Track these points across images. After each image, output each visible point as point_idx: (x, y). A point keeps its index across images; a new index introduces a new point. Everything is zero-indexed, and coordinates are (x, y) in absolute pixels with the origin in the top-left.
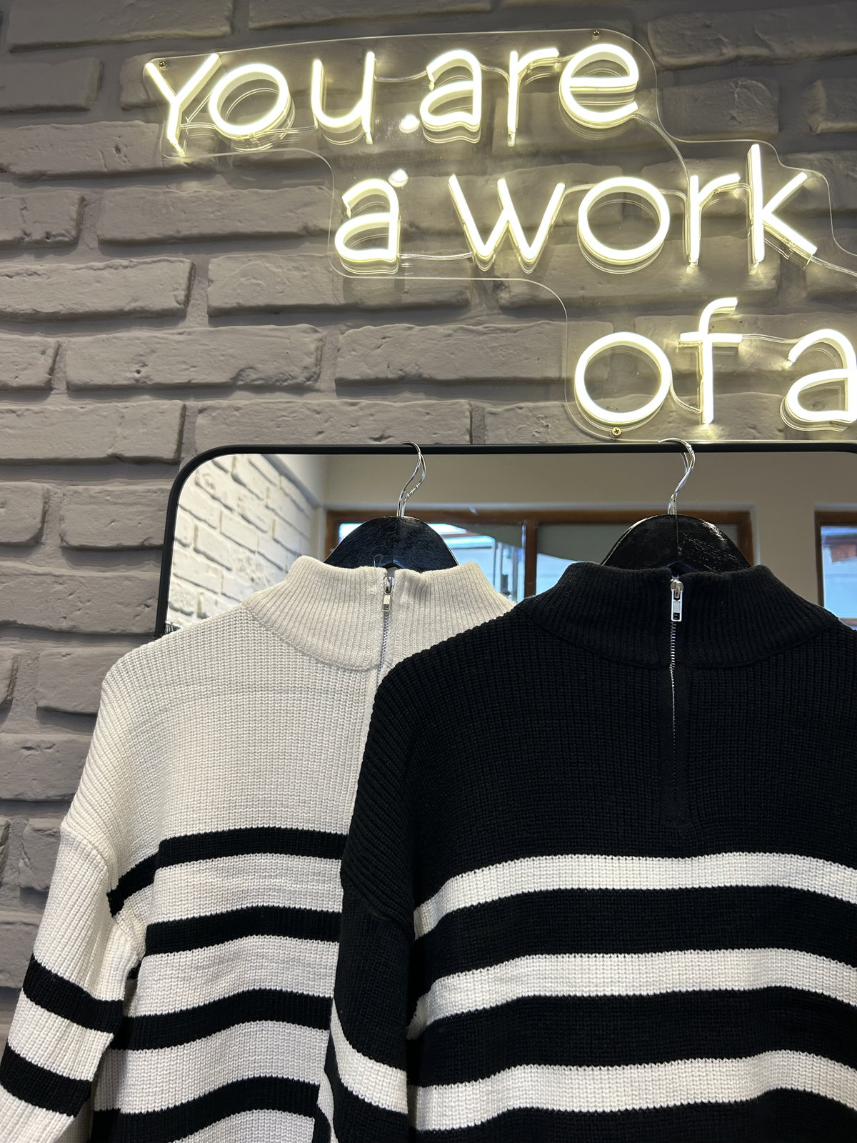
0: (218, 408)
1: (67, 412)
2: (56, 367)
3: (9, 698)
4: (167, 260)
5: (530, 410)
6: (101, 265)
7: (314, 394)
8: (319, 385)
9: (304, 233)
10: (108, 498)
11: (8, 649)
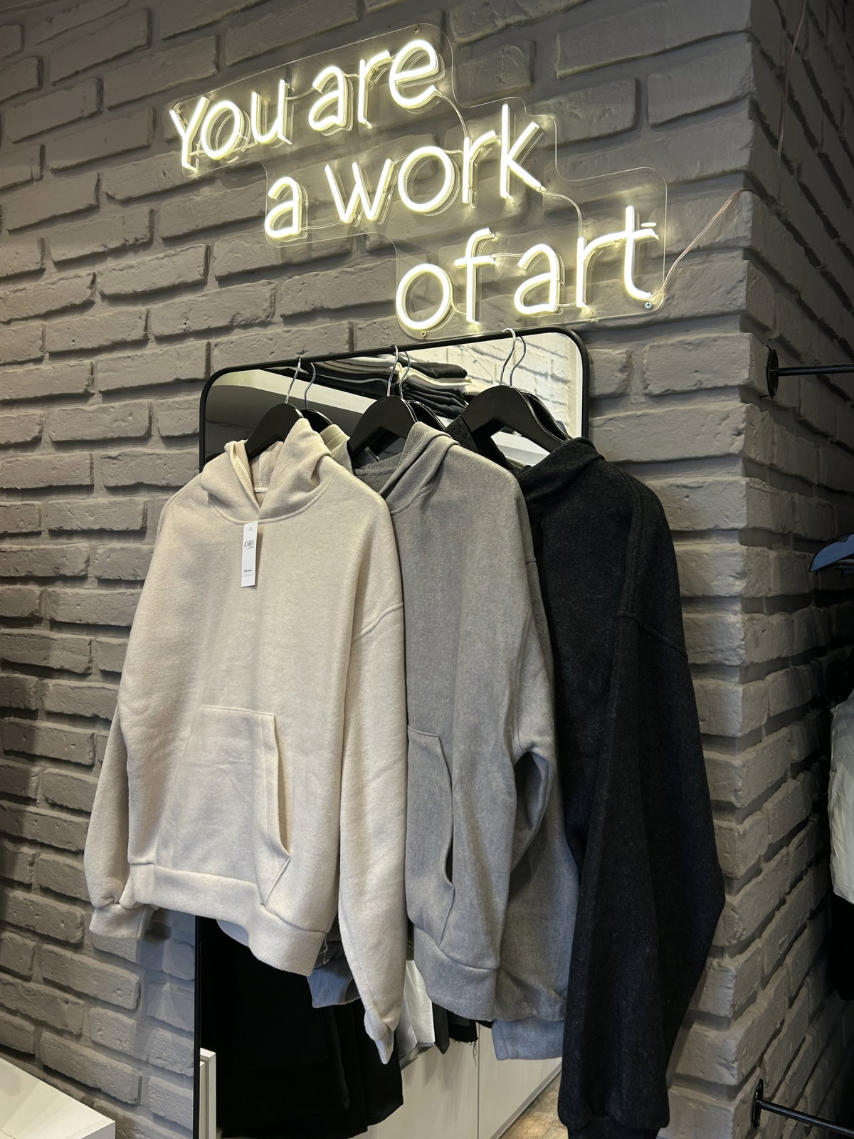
2: (148, 326)
4: (194, 247)
5: (380, 323)
6: (161, 255)
7: (272, 326)
8: (274, 320)
10: (177, 405)
11: (141, 499)
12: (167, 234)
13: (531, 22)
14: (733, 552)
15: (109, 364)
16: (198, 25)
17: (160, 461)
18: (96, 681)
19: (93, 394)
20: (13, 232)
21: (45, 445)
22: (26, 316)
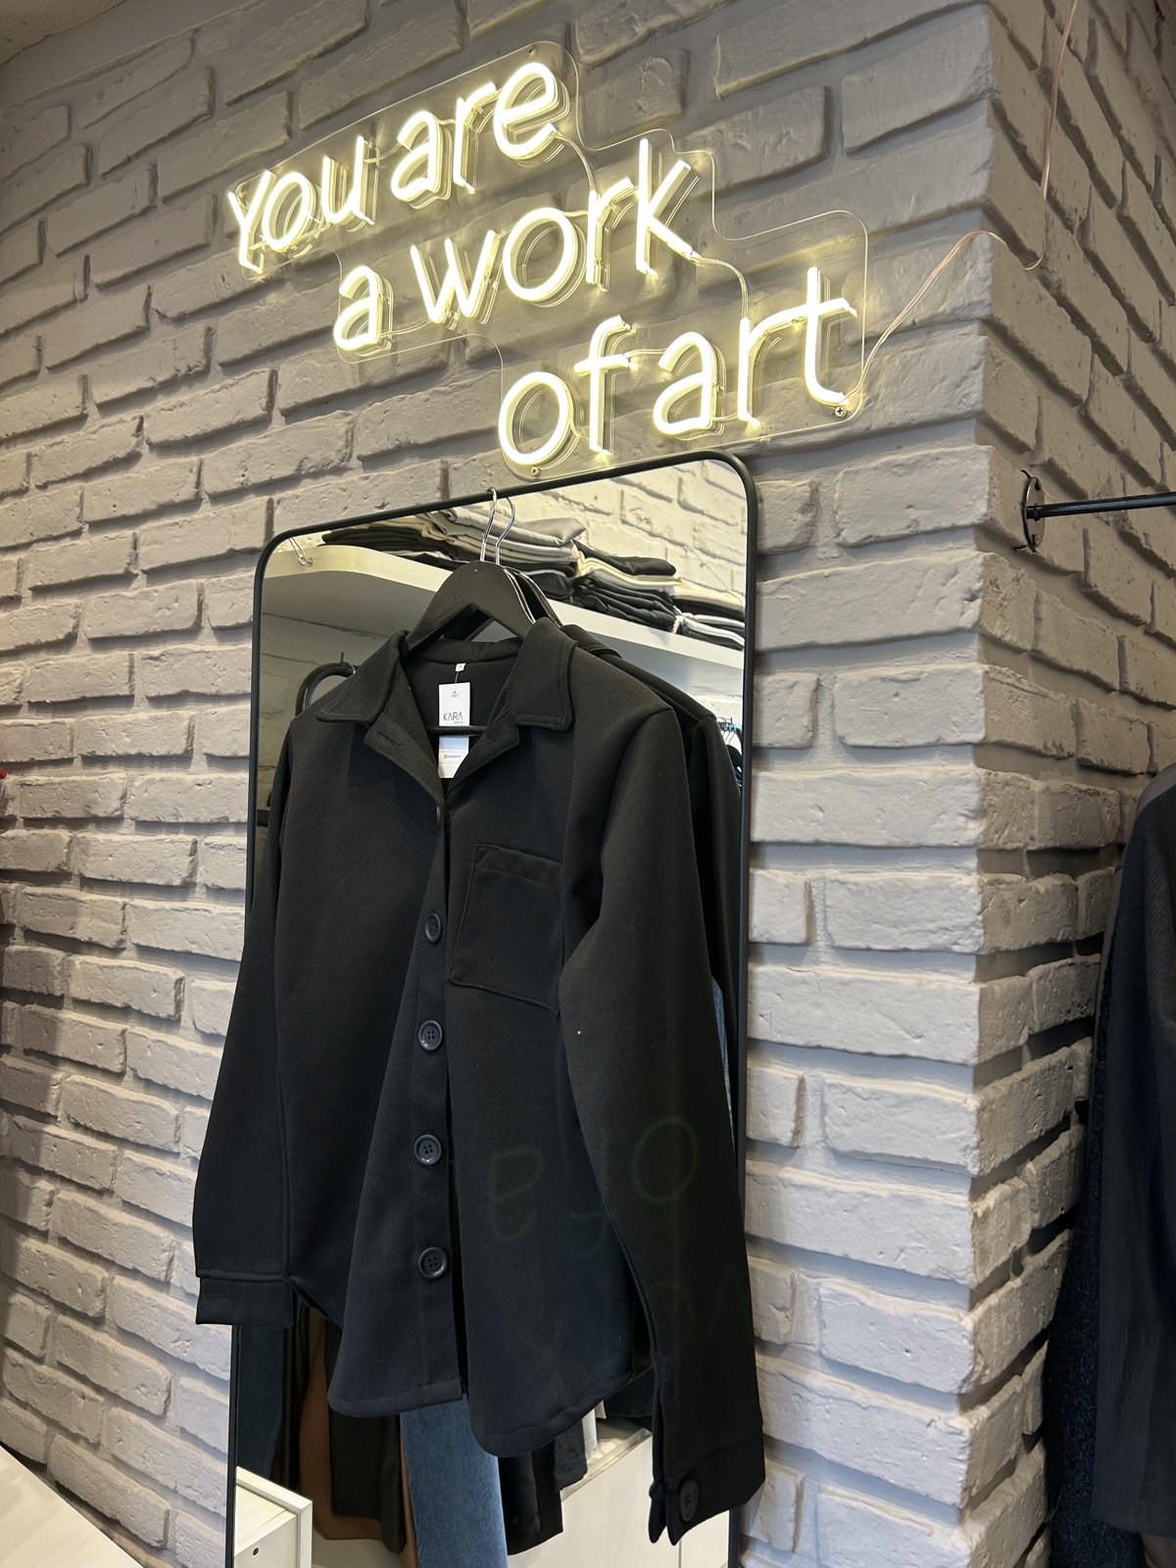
2: (200, 482)
3: (188, 751)
5: (481, 461)
6: (217, 387)
7: (348, 473)
8: (351, 464)
10: (231, 586)
11: (187, 712)
12: (226, 357)
13: (683, 24)
14: (963, 777)
15: (153, 534)
16: (269, 79)
17: (208, 661)
18: (130, 959)
19: (136, 575)
20: (53, 369)
21: (82, 645)
22: (62, 476)
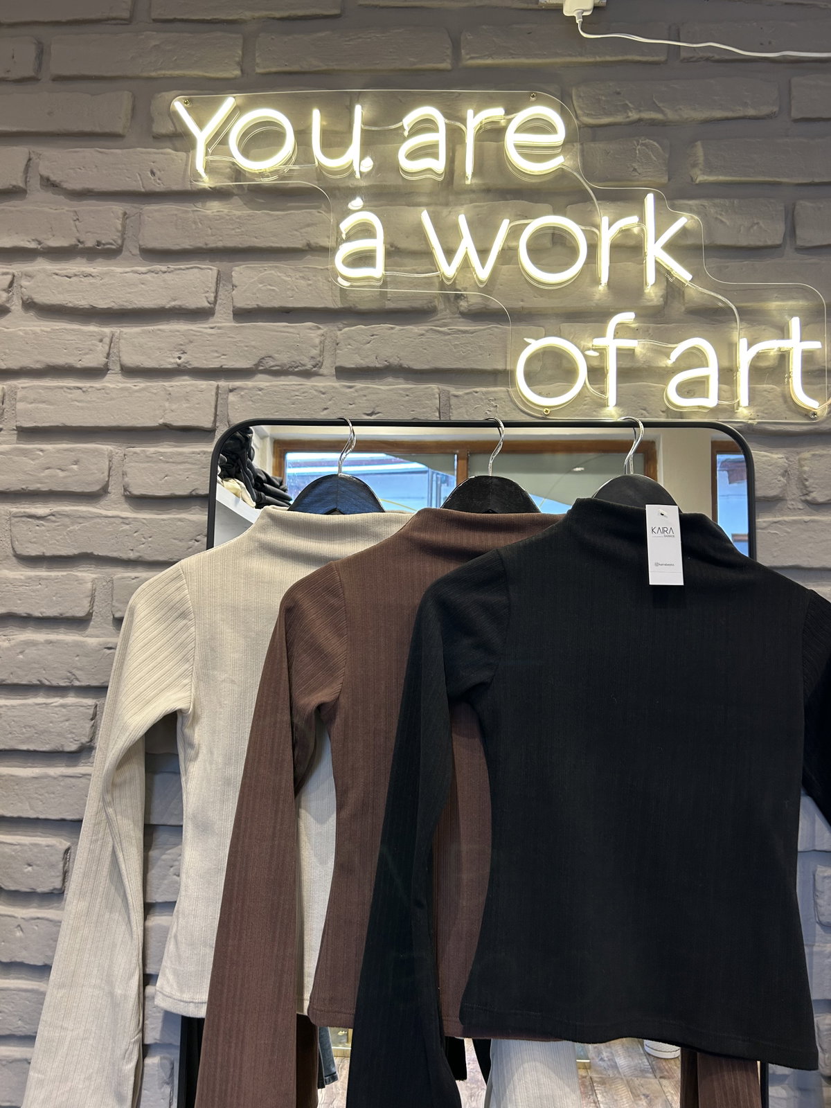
0: (245, 389)
1: (122, 389)
2: (111, 352)
3: (91, 611)
4: (198, 268)
5: (484, 394)
6: (143, 269)
7: (319, 378)
8: (323, 371)
9: (307, 248)
10: (161, 458)
11: (88, 575)
12: (154, 244)
15: (40, 393)
16: (215, 17)
